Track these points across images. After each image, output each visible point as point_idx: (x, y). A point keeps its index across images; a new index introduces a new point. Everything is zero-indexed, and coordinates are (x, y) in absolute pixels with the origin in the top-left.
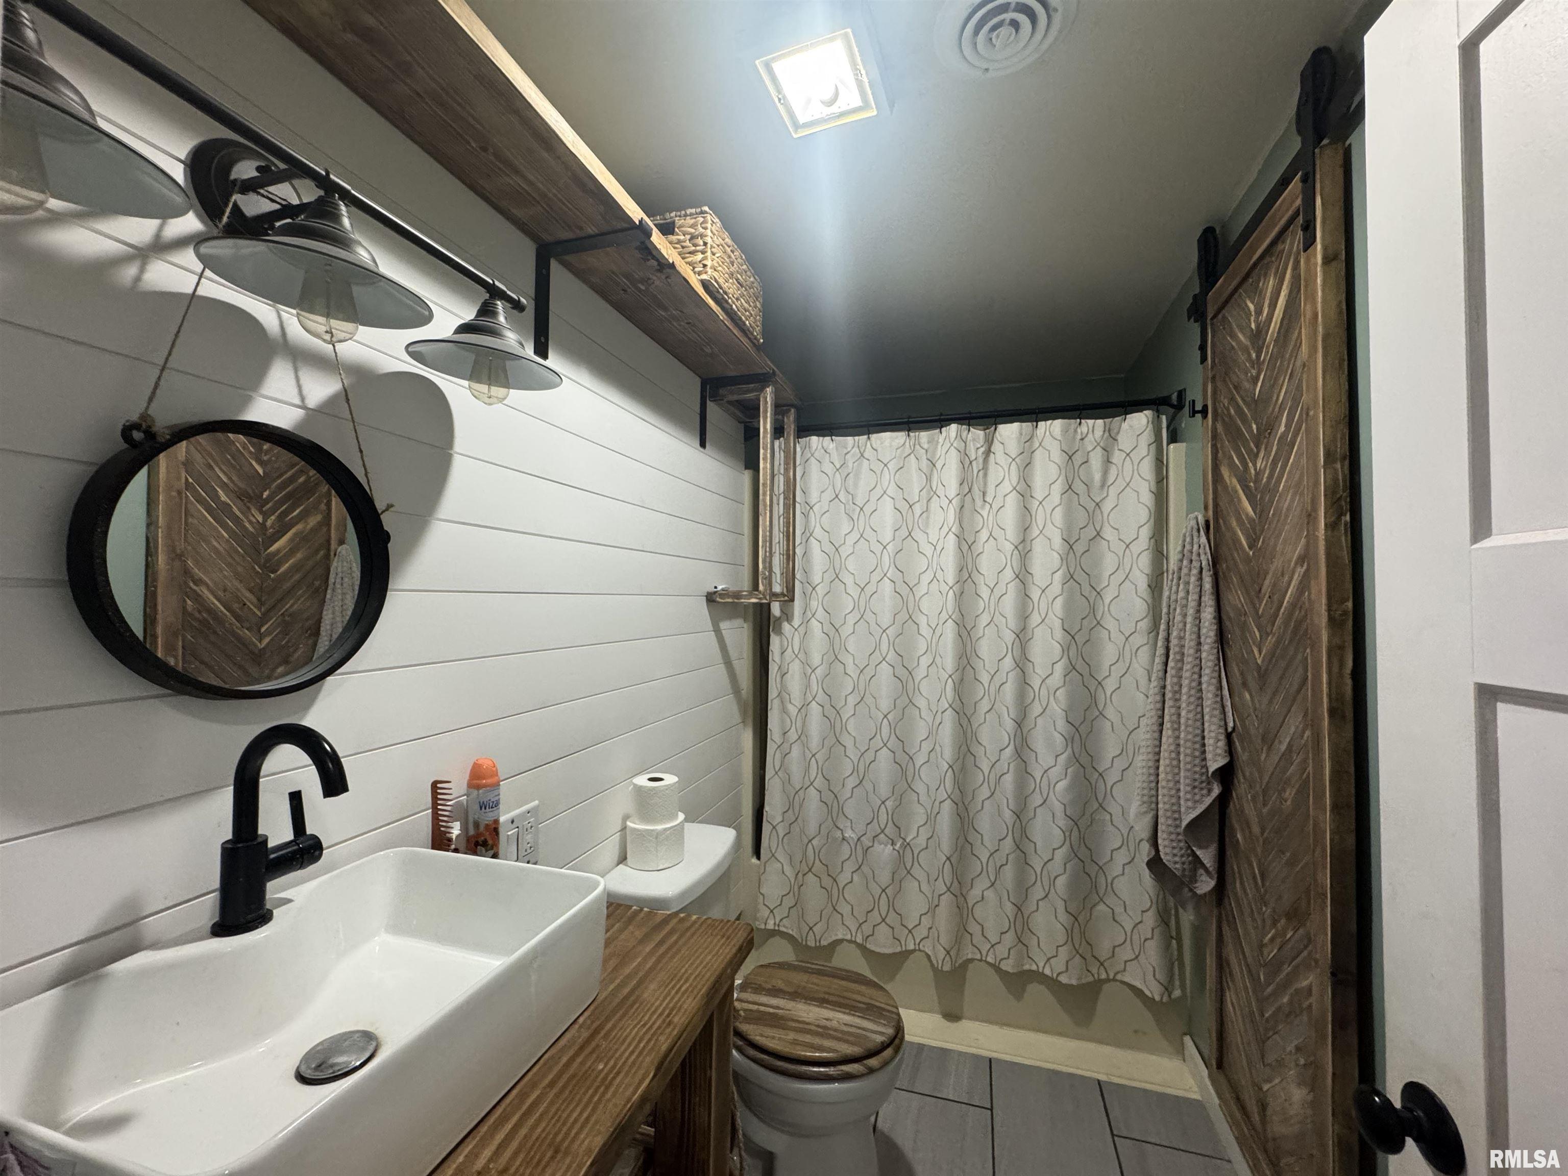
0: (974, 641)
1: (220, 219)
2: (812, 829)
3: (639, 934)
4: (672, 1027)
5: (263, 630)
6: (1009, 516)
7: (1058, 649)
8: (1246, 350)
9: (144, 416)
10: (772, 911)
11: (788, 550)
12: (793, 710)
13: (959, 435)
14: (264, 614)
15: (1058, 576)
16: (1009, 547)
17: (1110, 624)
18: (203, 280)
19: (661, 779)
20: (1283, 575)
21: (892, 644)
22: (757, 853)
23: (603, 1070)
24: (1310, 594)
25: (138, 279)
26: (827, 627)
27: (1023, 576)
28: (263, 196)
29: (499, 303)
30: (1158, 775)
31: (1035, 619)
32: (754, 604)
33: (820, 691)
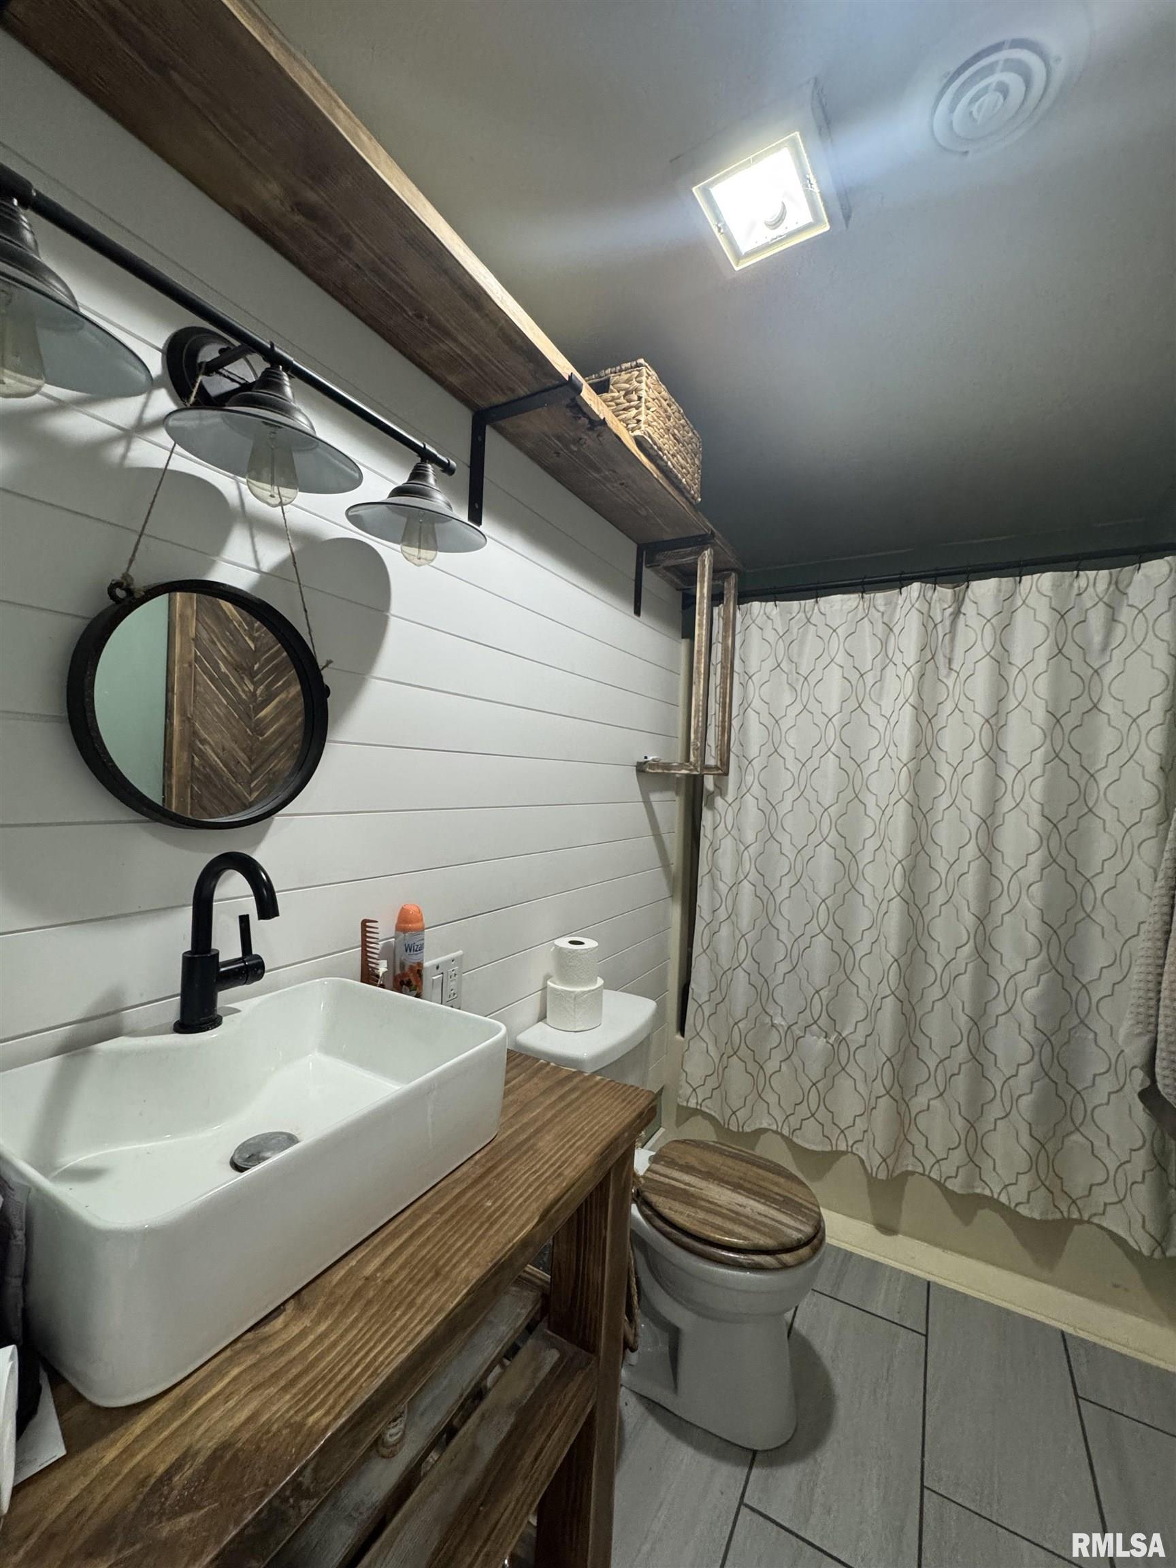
0: (931, 824)
1: (188, 398)
2: (739, 1011)
3: (544, 1085)
4: (562, 1178)
5: (252, 785)
6: (980, 686)
7: (1034, 838)
9: (126, 576)
10: (694, 1090)
11: (723, 721)
12: (723, 888)
13: (922, 595)
14: (254, 772)
15: (1039, 754)
16: (977, 721)
17: (1105, 811)
18: (173, 455)
19: (581, 943)
21: (834, 824)
22: (681, 1029)
23: (490, 1207)
25: (124, 456)
26: (764, 805)
27: (994, 754)
28: (224, 376)
29: (429, 466)
31: (1007, 803)
32: (686, 776)
33: (753, 870)
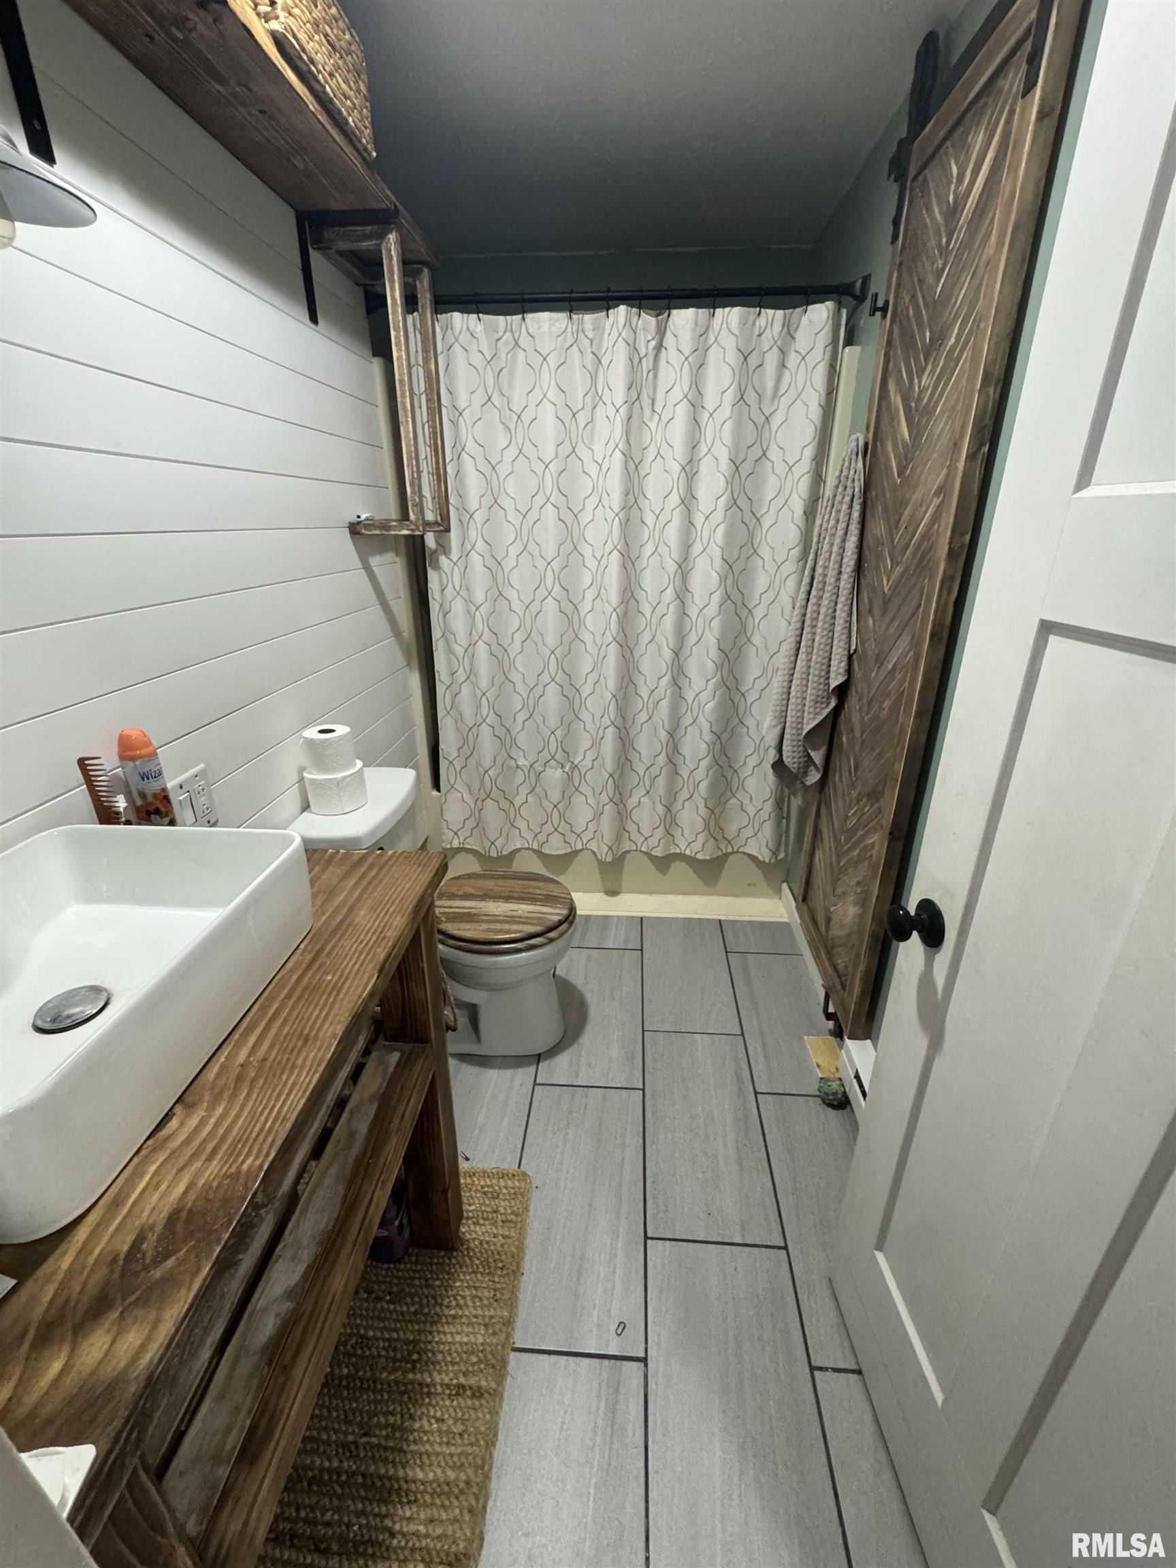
0: (638, 572)
2: (487, 762)
3: (341, 871)
6: (678, 431)
7: (716, 579)
8: (938, 233)
10: (456, 833)
11: (438, 468)
12: (459, 650)
13: (628, 322)
15: (722, 501)
16: (676, 468)
17: (765, 552)
19: (332, 731)
20: (921, 505)
21: (557, 578)
22: (436, 785)
24: (939, 526)
26: (489, 561)
27: (688, 502)
30: (789, 694)
31: (697, 548)
32: (406, 536)
33: (486, 629)
